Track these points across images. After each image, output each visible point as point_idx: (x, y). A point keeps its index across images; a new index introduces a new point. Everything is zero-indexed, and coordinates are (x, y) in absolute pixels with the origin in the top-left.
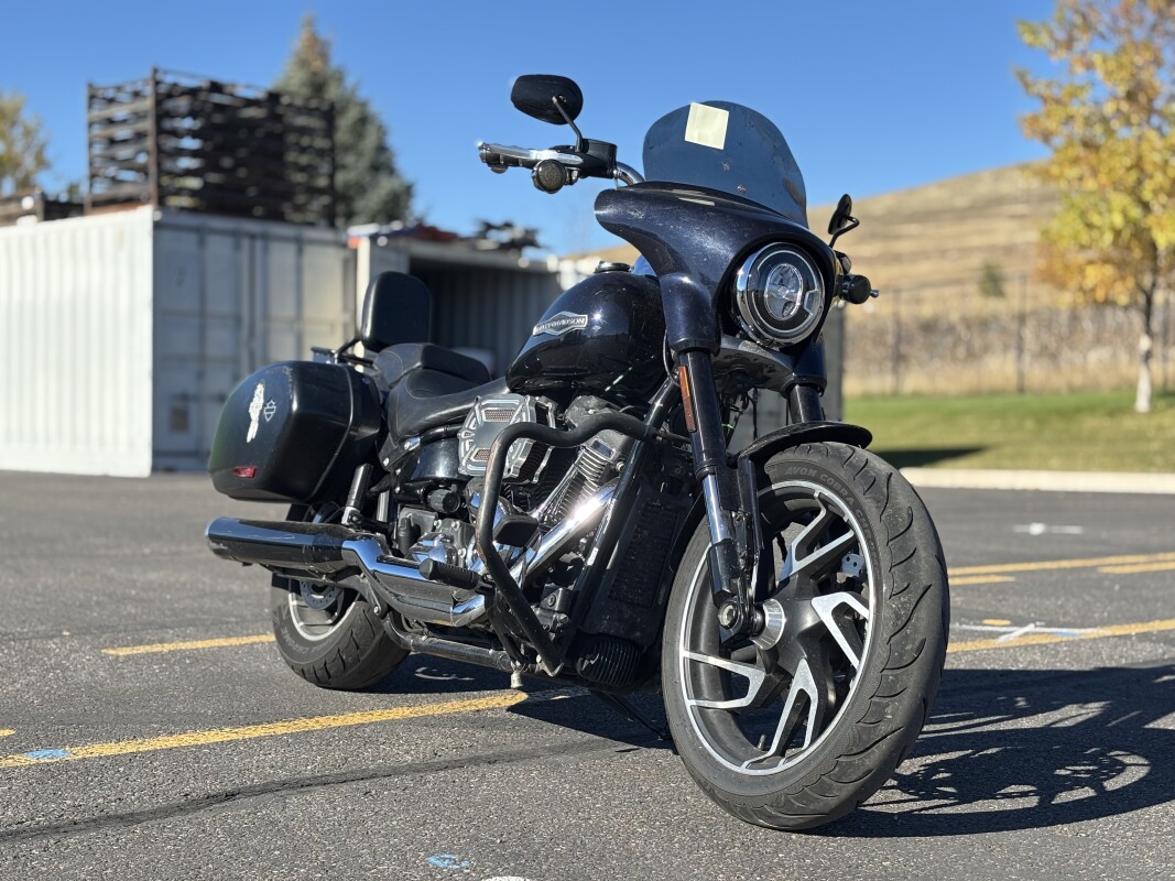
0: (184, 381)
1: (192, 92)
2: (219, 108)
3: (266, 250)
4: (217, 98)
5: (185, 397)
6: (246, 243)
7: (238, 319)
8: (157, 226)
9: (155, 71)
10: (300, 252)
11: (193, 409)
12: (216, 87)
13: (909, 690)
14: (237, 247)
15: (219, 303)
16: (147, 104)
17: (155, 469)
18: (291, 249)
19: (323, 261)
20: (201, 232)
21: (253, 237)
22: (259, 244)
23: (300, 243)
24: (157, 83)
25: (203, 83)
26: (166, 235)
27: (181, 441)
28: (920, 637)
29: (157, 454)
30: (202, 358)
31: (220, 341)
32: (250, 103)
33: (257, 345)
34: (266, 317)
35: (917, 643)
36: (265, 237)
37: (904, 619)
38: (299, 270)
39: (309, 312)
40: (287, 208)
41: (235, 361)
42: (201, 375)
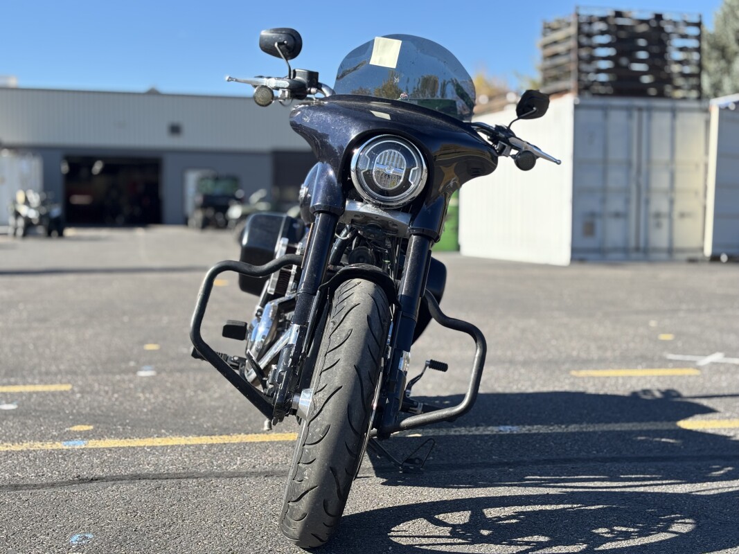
0: (592, 204)
1: (603, 19)
2: (621, 27)
3: (650, 118)
4: (621, 21)
5: (593, 215)
6: (636, 114)
7: (629, 164)
8: (576, 107)
9: (577, 8)
10: (674, 116)
11: (598, 223)
12: (619, 14)
13: (317, 461)
14: (630, 117)
15: (617, 153)
16: (572, 30)
17: (573, 259)
18: (668, 115)
19: (690, 121)
20: (605, 109)
21: (640, 109)
22: (645, 115)
23: (674, 111)
24: (578, 15)
25: (610, 13)
26: (582, 112)
27: (590, 243)
28: (326, 423)
29: (574, 250)
30: (605, 190)
31: (616, 178)
32: (642, 22)
33: (643, 181)
34: (649, 161)
35: (323, 428)
36: (650, 109)
37: (318, 410)
38: (673, 129)
39: (680, 156)
40: (668, 89)
41: (627, 190)
42: (604, 201)
